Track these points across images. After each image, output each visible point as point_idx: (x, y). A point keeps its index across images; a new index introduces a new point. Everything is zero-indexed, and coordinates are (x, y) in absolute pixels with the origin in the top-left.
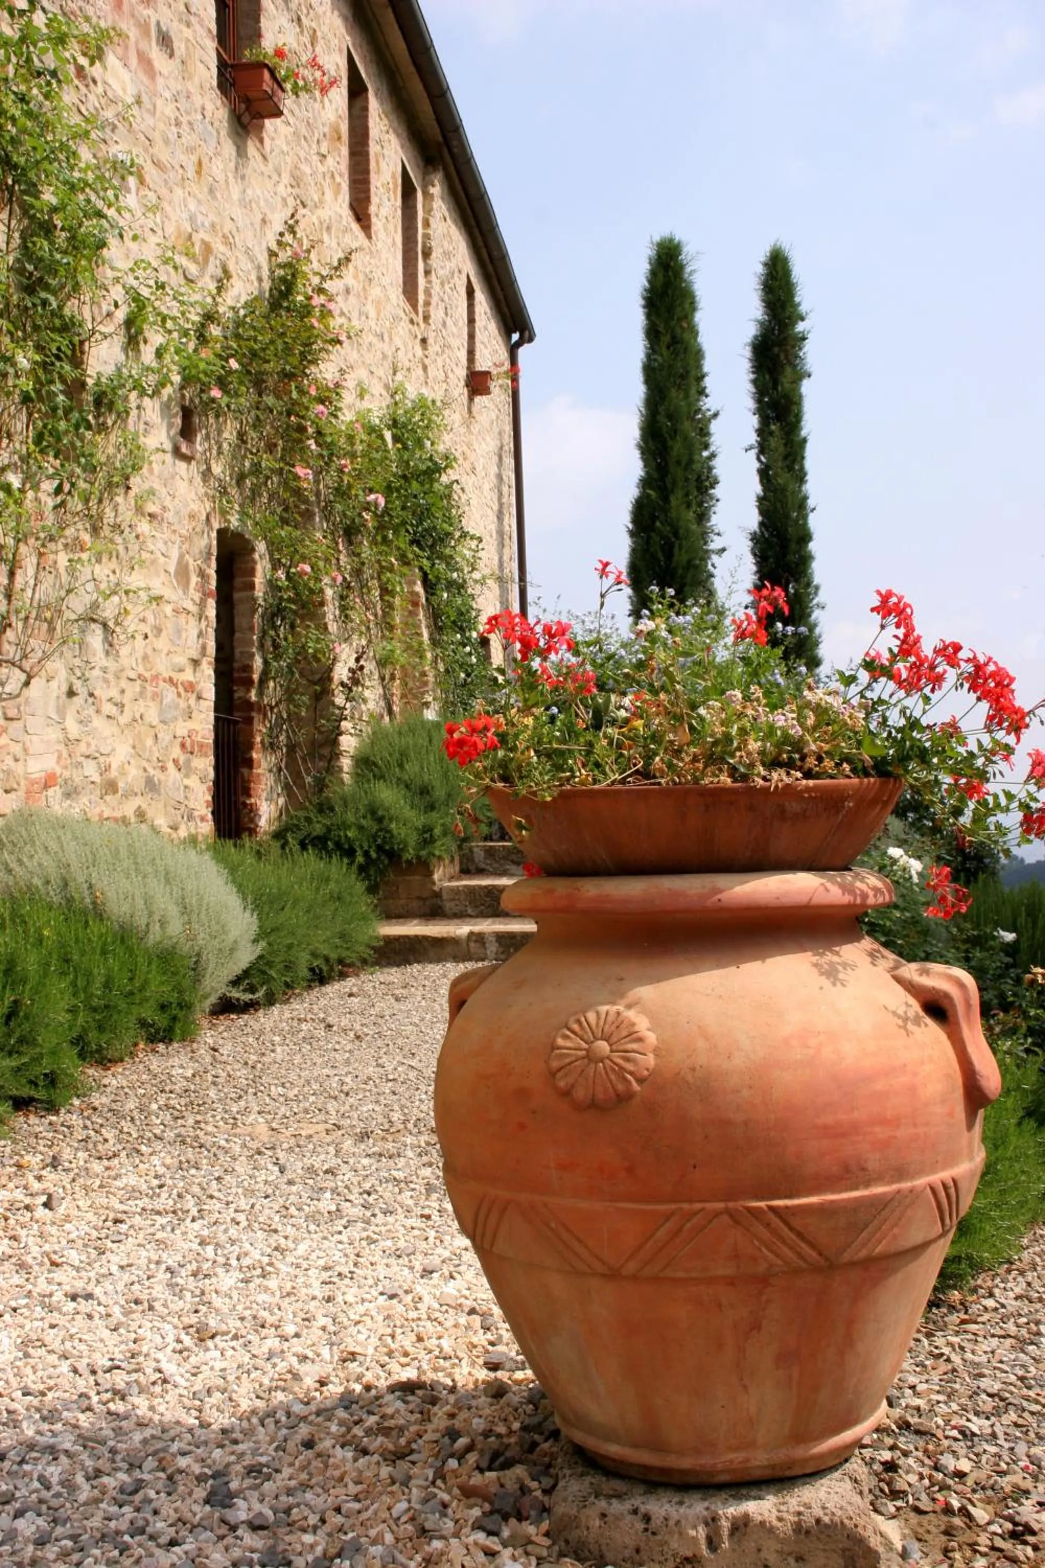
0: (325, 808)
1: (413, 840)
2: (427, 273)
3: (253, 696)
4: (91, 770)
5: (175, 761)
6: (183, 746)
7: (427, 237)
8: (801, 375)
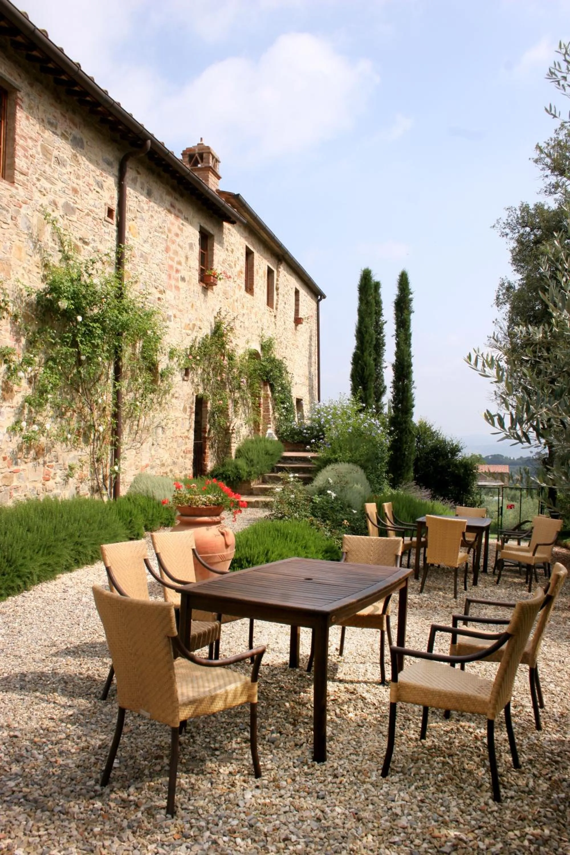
0: (223, 465)
1: (245, 474)
2: (278, 294)
3: (206, 435)
4: (158, 462)
5: (182, 456)
6: (184, 452)
7: (277, 284)
8: (410, 312)
